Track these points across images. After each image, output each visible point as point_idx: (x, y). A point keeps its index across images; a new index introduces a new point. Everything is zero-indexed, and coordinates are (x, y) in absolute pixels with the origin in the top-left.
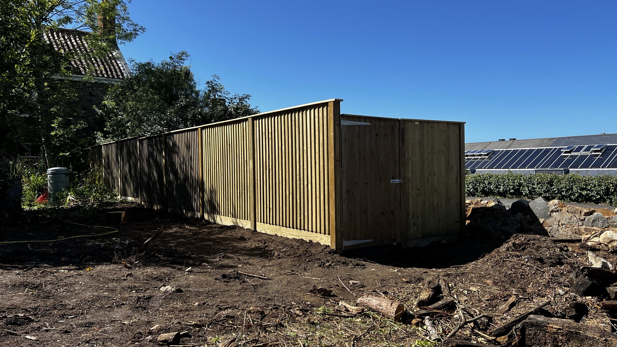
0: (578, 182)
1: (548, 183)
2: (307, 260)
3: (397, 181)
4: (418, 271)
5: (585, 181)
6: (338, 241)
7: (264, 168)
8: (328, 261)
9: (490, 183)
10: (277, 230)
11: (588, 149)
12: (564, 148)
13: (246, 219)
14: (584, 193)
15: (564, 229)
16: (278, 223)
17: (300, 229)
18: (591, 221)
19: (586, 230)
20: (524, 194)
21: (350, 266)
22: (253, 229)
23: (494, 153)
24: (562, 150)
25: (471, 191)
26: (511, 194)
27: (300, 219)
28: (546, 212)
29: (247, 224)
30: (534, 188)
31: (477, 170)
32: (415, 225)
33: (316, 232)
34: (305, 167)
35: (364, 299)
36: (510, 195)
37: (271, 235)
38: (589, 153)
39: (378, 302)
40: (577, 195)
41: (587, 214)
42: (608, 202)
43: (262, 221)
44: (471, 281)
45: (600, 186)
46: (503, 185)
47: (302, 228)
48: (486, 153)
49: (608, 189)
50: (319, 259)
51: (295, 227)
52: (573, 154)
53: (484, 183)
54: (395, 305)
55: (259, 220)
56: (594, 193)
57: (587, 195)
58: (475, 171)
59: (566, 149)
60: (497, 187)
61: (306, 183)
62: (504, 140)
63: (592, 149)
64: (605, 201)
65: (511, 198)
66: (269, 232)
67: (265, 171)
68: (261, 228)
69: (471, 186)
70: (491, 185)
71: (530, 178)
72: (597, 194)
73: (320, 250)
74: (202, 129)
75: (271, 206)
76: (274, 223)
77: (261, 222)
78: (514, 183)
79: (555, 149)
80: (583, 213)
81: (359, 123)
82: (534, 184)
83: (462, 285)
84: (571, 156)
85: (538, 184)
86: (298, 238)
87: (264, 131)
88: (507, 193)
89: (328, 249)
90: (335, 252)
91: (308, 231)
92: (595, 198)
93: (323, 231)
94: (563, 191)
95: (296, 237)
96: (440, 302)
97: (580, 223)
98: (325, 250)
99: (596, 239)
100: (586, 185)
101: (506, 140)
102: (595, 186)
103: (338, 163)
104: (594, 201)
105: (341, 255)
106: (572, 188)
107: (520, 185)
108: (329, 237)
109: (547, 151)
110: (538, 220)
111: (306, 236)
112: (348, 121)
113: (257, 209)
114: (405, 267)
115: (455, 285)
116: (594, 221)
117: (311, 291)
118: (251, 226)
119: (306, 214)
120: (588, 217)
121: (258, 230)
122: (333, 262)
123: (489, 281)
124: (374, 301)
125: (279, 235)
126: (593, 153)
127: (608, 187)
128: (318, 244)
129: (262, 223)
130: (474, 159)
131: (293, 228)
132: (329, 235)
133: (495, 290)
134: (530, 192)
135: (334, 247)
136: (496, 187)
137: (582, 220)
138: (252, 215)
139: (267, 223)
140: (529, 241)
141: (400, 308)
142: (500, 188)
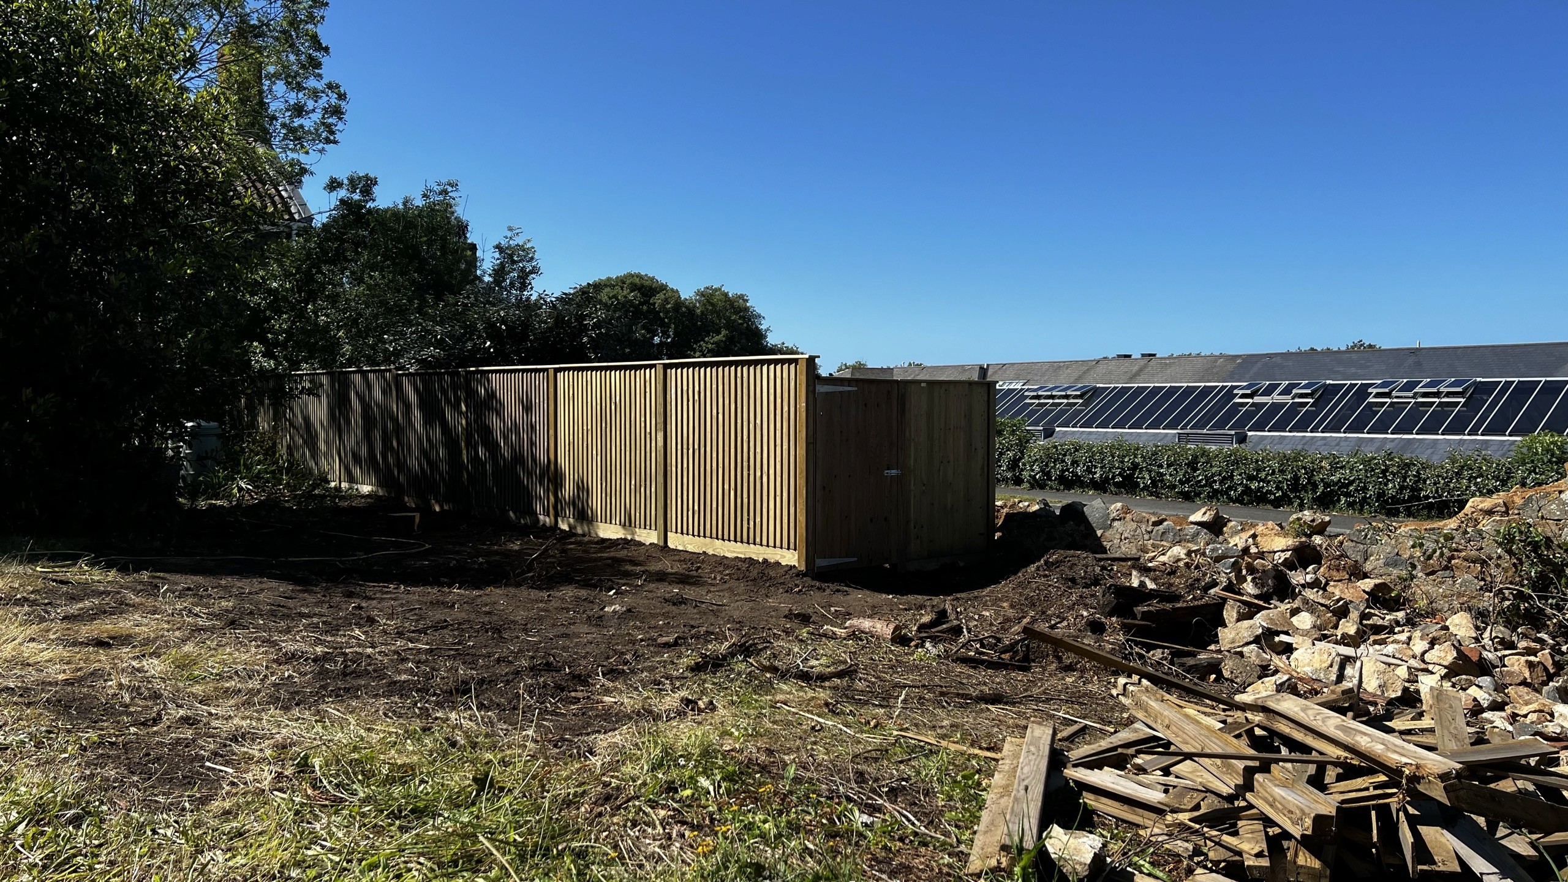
0: (1243, 464)
1: (1188, 465)
2: (768, 585)
3: (894, 472)
4: (920, 598)
5: (1257, 461)
6: (809, 560)
7: (685, 446)
8: (797, 586)
9: (1075, 463)
10: (706, 545)
11: (1287, 391)
12: (1241, 385)
13: (648, 527)
14: (1254, 485)
15: (1127, 546)
16: (708, 533)
17: (748, 543)
18: (1160, 533)
19: (1153, 545)
20: (1142, 485)
21: (828, 592)
22: (662, 543)
23: (1097, 392)
24: (1235, 392)
25: (1037, 477)
26: (1117, 485)
27: (748, 528)
28: (1106, 520)
29: (649, 537)
30: (1162, 475)
31: (1057, 429)
32: (918, 538)
33: (775, 547)
34: (758, 450)
35: (855, 622)
36: (1115, 487)
37: (695, 553)
38: (1287, 399)
39: (871, 624)
40: (1240, 489)
41: (1155, 524)
42: (1296, 504)
43: (679, 530)
44: (985, 604)
45: (1282, 472)
46: (1101, 468)
47: (751, 541)
48: (1078, 393)
49: (1296, 478)
50: (783, 583)
51: (739, 539)
52: (1257, 399)
53: (1063, 461)
54: (892, 627)
55: (674, 530)
56: (1272, 487)
57: (1259, 489)
58: (1054, 431)
59: (1243, 388)
60: (1089, 470)
61: (758, 474)
62: (1130, 356)
63: (1295, 391)
64: (1290, 503)
65: (1116, 494)
66: (690, 548)
67: (685, 451)
68: (675, 541)
69: (1036, 468)
70: (1078, 466)
71: (1155, 453)
72: (1278, 488)
73: (782, 571)
74: (557, 371)
75: (696, 508)
76: (702, 534)
77: (676, 532)
78: (1122, 462)
79: (1224, 387)
80: (1150, 523)
81: (841, 389)
82: (1161, 466)
83: (974, 610)
84: (1253, 404)
85: (1169, 466)
86: (743, 556)
87: (685, 388)
88: (1109, 484)
89: (793, 571)
90: (805, 575)
91: (761, 545)
92: (1273, 497)
93: (785, 545)
94: (1215, 481)
95: (740, 556)
96: (944, 626)
97: (1146, 537)
98: (791, 572)
99: (1162, 559)
100: (1258, 470)
101: (1133, 357)
102: (1274, 473)
103: (811, 446)
104: (1271, 502)
105: (813, 579)
106: (1232, 476)
107: (1135, 466)
108: (796, 554)
109: (1207, 391)
110: (1095, 532)
111: (756, 553)
112: (825, 386)
113: (669, 512)
114: (902, 595)
115: (965, 610)
116: (1163, 533)
117: (785, 617)
118: (659, 539)
119: (758, 520)
120: (1157, 528)
121: (671, 545)
122: (803, 587)
123: (1005, 604)
124: (867, 623)
125: (710, 552)
126: (1297, 400)
127: (1296, 475)
128: (778, 563)
129: (679, 535)
130: (1053, 404)
131: (736, 541)
132: (795, 550)
133: (1011, 613)
134: (1154, 483)
135: (803, 568)
136: (1086, 470)
137: (1149, 532)
138: (661, 522)
139: (688, 534)
140: (1066, 558)
141: (896, 628)
142: (1096, 473)
